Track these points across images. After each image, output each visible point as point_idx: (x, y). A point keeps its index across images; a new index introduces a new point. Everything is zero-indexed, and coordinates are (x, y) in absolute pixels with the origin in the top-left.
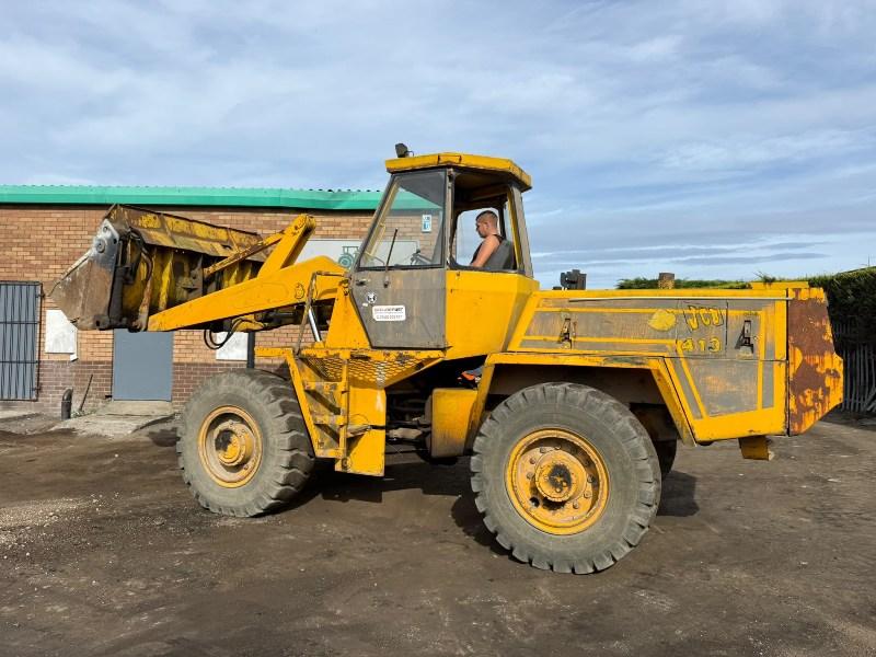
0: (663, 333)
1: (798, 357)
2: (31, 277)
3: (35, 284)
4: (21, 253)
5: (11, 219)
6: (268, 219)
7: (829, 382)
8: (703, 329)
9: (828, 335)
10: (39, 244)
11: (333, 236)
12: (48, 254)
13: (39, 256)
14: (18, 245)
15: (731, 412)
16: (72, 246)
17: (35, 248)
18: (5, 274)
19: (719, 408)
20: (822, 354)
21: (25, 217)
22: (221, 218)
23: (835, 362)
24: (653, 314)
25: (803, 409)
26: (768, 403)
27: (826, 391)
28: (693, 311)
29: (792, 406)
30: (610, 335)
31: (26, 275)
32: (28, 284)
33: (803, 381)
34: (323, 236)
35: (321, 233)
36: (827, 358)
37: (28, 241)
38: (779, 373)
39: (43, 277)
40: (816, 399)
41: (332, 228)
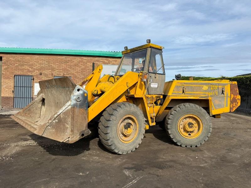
0: (206, 91)
1: (232, 96)
2: (30, 74)
3: (31, 76)
4: (27, 67)
5: (24, 58)
6: (97, 59)
7: (238, 101)
8: (214, 90)
9: (238, 91)
10: (32, 65)
11: (115, 64)
12: (35, 68)
13: (32, 68)
14: (26, 65)
15: (220, 108)
16: (42, 65)
17: (31, 66)
18: (22, 73)
19: (217, 107)
20: (237, 95)
21: (28, 57)
22: (84, 59)
23: (239, 97)
24: (203, 86)
25: (233, 107)
26: (227, 106)
27: (237, 103)
28: (212, 86)
29: (231, 106)
30: (194, 91)
31: (29, 73)
32: (29, 76)
33: (233, 101)
34: (112, 64)
35: (112, 63)
36: (238, 96)
37: (29, 64)
38: (229, 99)
39: (33, 74)
40: (236, 105)
41: (114, 62)
